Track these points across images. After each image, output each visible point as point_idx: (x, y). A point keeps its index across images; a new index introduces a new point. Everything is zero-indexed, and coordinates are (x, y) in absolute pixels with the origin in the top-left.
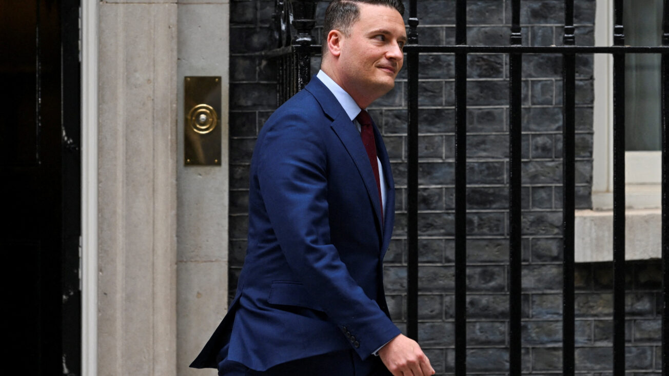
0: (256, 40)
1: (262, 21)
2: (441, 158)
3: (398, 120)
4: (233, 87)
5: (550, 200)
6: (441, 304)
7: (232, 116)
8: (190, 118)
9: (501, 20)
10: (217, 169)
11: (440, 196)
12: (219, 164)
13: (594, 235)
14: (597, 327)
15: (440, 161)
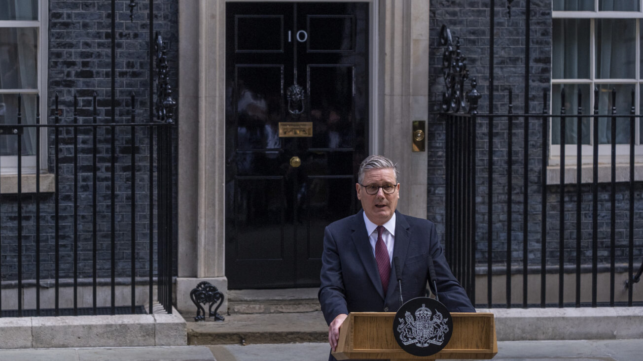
0: (436, 108)
1: (438, 101)
2: (498, 148)
3: (483, 136)
4: (429, 124)
5: (535, 163)
6: (498, 199)
7: (429, 134)
8: (415, 136)
9: (519, 101)
10: (424, 152)
11: (498, 162)
12: (424, 151)
13: (551, 175)
14: (550, 206)
15: (497, 149)
